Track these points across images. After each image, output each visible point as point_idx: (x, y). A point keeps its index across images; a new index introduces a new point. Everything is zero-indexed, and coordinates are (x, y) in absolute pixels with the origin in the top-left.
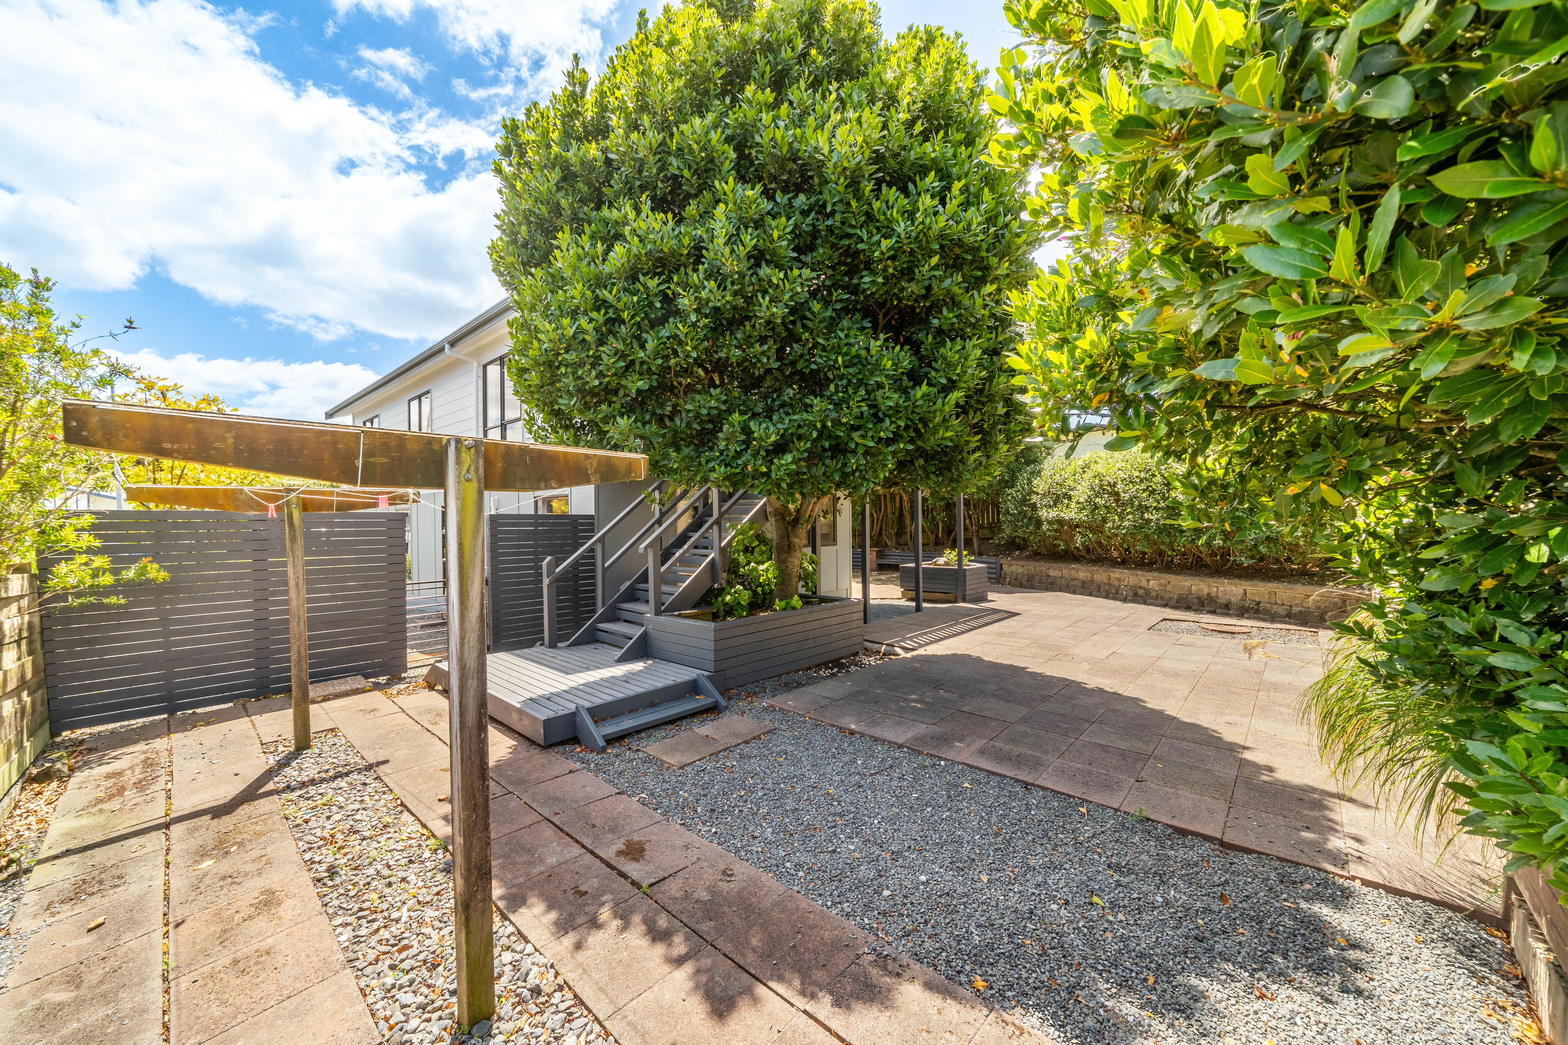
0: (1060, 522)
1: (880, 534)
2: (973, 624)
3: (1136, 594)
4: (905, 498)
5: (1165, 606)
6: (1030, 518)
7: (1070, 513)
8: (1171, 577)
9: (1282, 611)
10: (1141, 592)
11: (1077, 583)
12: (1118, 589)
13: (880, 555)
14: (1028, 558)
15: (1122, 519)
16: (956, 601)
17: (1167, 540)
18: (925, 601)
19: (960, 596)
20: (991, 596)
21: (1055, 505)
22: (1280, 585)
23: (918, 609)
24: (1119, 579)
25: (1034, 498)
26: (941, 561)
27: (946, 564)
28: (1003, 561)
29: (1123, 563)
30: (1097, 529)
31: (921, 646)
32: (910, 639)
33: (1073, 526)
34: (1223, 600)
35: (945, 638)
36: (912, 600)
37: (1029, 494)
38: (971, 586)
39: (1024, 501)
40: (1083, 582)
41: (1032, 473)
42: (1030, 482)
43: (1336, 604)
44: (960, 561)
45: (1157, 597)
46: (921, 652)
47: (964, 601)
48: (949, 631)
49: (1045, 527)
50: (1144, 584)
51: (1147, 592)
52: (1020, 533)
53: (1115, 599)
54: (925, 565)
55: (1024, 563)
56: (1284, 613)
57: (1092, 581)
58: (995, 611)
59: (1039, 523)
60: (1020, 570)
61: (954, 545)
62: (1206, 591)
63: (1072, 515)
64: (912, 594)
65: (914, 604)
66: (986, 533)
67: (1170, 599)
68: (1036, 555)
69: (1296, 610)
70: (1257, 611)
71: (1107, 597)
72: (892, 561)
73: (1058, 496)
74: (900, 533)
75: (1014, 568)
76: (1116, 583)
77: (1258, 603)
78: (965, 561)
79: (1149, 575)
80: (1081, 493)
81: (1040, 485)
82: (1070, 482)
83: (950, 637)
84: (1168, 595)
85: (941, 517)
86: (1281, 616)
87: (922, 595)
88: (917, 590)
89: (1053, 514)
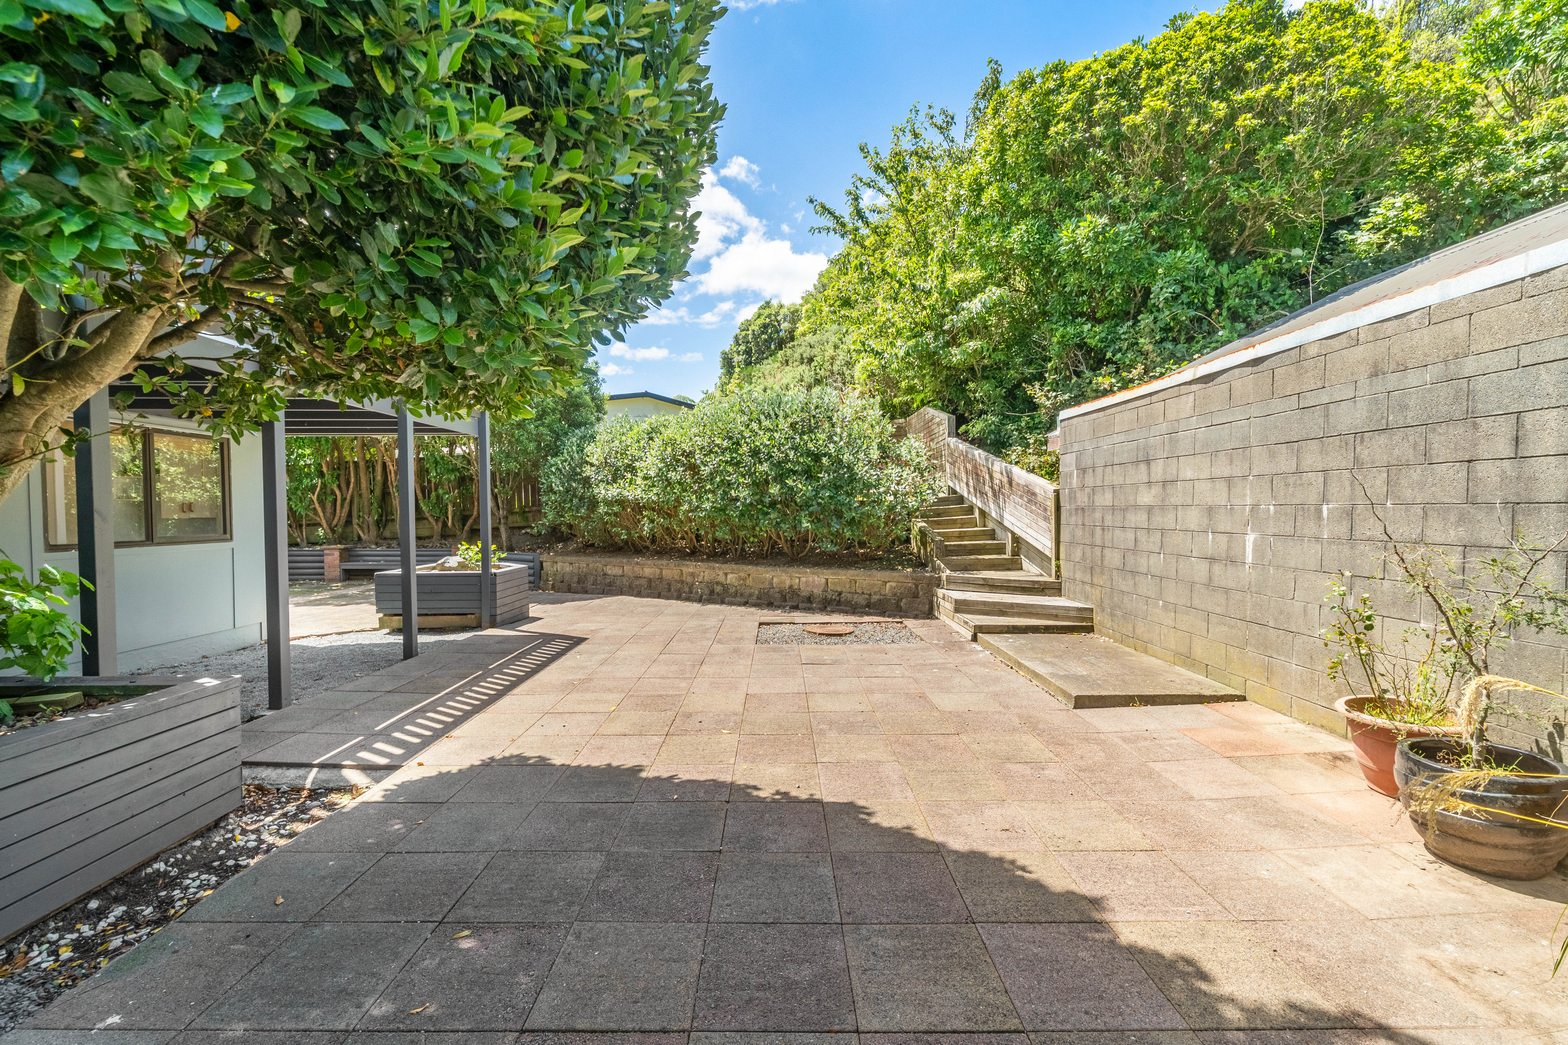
0: (621, 502)
1: (349, 522)
2: (517, 670)
3: (712, 592)
4: (391, 468)
5: (745, 604)
6: (581, 498)
7: (635, 491)
8: (751, 569)
9: (861, 600)
10: (718, 589)
11: (643, 582)
12: (691, 587)
13: (347, 555)
14: (577, 552)
15: (699, 498)
16: (479, 627)
17: (749, 524)
18: (422, 630)
19: (486, 618)
20: (534, 610)
21: (615, 481)
22: (858, 571)
23: (409, 651)
24: (692, 575)
25: (588, 471)
26: (453, 561)
27: (462, 566)
28: (544, 557)
29: (694, 554)
30: (668, 511)
31: (412, 751)
32: (385, 736)
33: (638, 507)
34: (805, 592)
35: (467, 716)
36: (395, 631)
37: (580, 465)
38: (504, 601)
39: (573, 475)
40: (650, 580)
41: (583, 438)
42: (581, 450)
43: (910, 589)
44: (485, 560)
45: (735, 595)
46: (410, 772)
47: (493, 625)
48: (473, 696)
49: (602, 509)
50: (721, 578)
51: (725, 587)
52: (567, 518)
53: (688, 599)
54: (421, 570)
55: (573, 559)
56: (864, 603)
57: (661, 578)
58: (548, 638)
59: (593, 504)
60: (568, 569)
61: (473, 535)
62: (788, 583)
63: (639, 493)
64: (397, 622)
65: (399, 639)
66: (516, 520)
67: (751, 595)
68: (588, 548)
69: (875, 598)
70: (839, 603)
71: (679, 598)
72: (369, 565)
73: (617, 469)
74: (384, 519)
75: (559, 566)
76: (689, 580)
77: (840, 594)
78: (494, 561)
79: (727, 567)
80: (650, 464)
81: (595, 453)
82: (633, 451)
83: (477, 710)
84: (748, 591)
85: (450, 496)
86: (862, 607)
87: (416, 621)
88: (406, 614)
89: (613, 491)
